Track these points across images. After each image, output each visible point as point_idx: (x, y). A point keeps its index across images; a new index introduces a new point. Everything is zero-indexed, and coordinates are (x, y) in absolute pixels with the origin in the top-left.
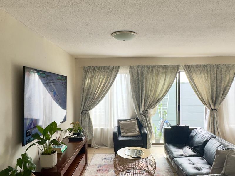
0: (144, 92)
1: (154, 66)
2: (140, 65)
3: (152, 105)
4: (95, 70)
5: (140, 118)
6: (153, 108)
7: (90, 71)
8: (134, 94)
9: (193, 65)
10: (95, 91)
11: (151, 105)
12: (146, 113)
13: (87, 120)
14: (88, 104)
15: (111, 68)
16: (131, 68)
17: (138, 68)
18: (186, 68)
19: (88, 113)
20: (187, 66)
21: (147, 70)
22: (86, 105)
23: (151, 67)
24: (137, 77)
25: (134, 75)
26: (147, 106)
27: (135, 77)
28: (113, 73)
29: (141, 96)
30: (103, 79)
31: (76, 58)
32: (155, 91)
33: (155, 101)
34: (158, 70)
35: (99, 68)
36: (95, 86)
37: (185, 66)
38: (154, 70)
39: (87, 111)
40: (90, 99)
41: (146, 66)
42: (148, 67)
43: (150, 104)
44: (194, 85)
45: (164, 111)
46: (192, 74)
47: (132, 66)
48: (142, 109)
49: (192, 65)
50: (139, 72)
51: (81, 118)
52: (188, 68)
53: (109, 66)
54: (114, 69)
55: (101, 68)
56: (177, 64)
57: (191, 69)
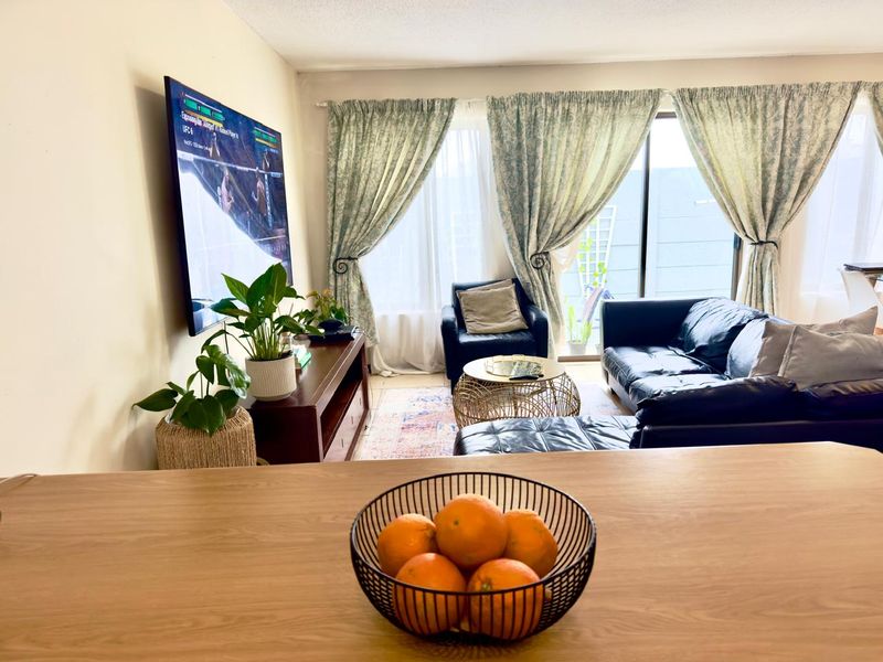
0: (538, 190)
1: (571, 97)
2: (525, 95)
3: (563, 234)
4: (370, 115)
5: (524, 277)
6: (567, 243)
7: (353, 118)
8: (503, 198)
9: (707, 89)
10: (373, 191)
11: (559, 233)
12: (541, 261)
13: (355, 288)
14: (353, 236)
15: (425, 109)
16: (496, 105)
17: (519, 104)
18: (683, 99)
19: (355, 266)
20: (687, 95)
21: (549, 110)
22: (346, 238)
23: (564, 100)
24: (515, 138)
25: (505, 132)
26: (547, 238)
27: (509, 136)
28: (434, 126)
29: (526, 204)
30: (400, 146)
31: (299, 73)
32: (576, 185)
33: (575, 221)
34: (586, 111)
35: (381, 108)
36: (373, 172)
37: (681, 91)
38: (574, 110)
39: (350, 259)
40: (360, 220)
41: (548, 96)
42: (553, 100)
43: (557, 229)
44: (705, 163)
45: (597, 262)
46: (701, 124)
47: (498, 97)
48: (532, 249)
49: (702, 90)
50: (522, 118)
51: (332, 283)
52: (691, 100)
53: (418, 100)
54: (437, 112)
55: (389, 108)
56: (654, 88)
57: (701, 105)
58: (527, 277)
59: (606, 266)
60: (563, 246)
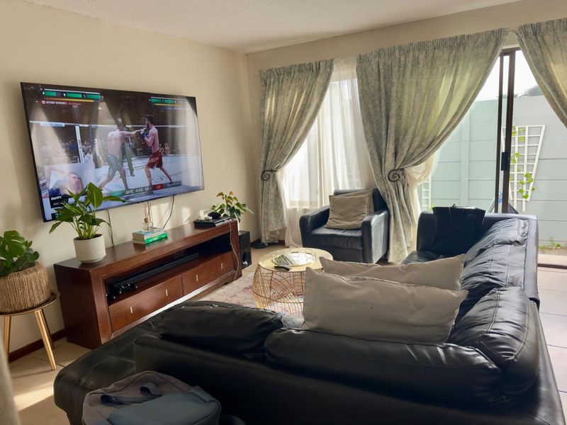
0: (393, 121)
1: (421, 46)
2: (383, 50)
3: (415, 155)
4: (282, 77)
5: (381, 189)
6: (420, 162)
7: (272, 80)
8: (367, 128)
9: (553, 22)
11: (413, 154)
12: (398, 176)
13: (272, 190)
14: (272, 157)
15: (314, 68)
16: (362, 60)
17: (380, 57)
18: (526, 35)
19: (274, 176)
20: (530, 30)
21: (403, 59)
22: (269, 157)
23: (414, 49)
24: (377, 83)
25: (370, 79)
26: (403, 158)
27: (373, 82)
28: (320, 80)
29: (384, 132)
30: (299, 97)
31: (246, 55)
32: (428, 113)
34: (433, 55)
35: (288, 71)
36: (283, 115)
37: (523, 29)
38: (422, 56)
39: (272, 171)
40: (275, 146)
41: (400, 48)
42: (404, 50)
43: (411, 151)
44: (549, 90)
45: (525, 173)
46: (548, 55)
47: (362, 54)
48: (389, 164)
49: (547, 23)
50: (381, 67)
51: (260, 186)
52: (535, 34)
53: (310, 64)
54: (321, 71)
55: (292, 70)
56: (495, 27)
57: (547, 38)
58: (383, 188)
59: (533, 177)
60: (416, 164)
